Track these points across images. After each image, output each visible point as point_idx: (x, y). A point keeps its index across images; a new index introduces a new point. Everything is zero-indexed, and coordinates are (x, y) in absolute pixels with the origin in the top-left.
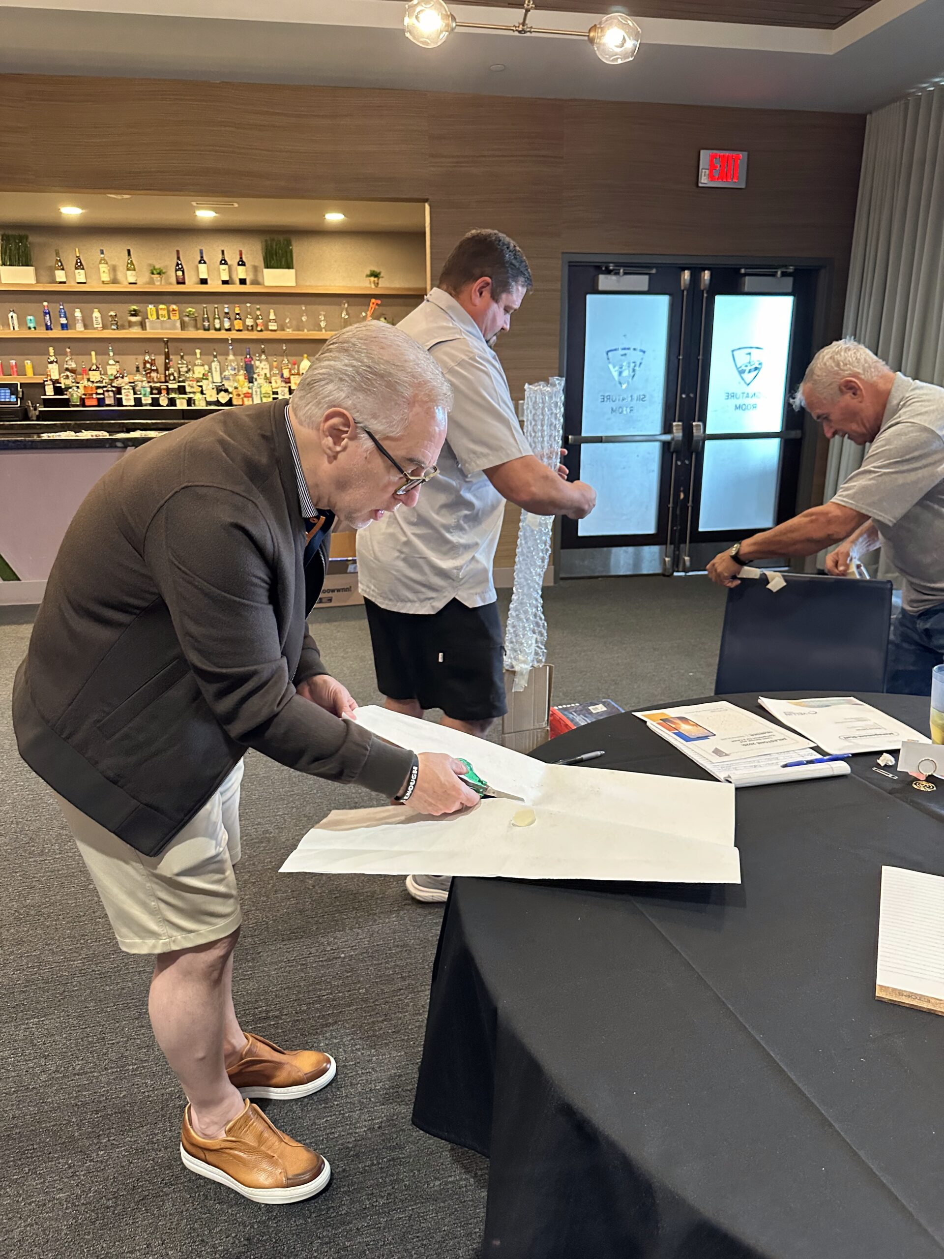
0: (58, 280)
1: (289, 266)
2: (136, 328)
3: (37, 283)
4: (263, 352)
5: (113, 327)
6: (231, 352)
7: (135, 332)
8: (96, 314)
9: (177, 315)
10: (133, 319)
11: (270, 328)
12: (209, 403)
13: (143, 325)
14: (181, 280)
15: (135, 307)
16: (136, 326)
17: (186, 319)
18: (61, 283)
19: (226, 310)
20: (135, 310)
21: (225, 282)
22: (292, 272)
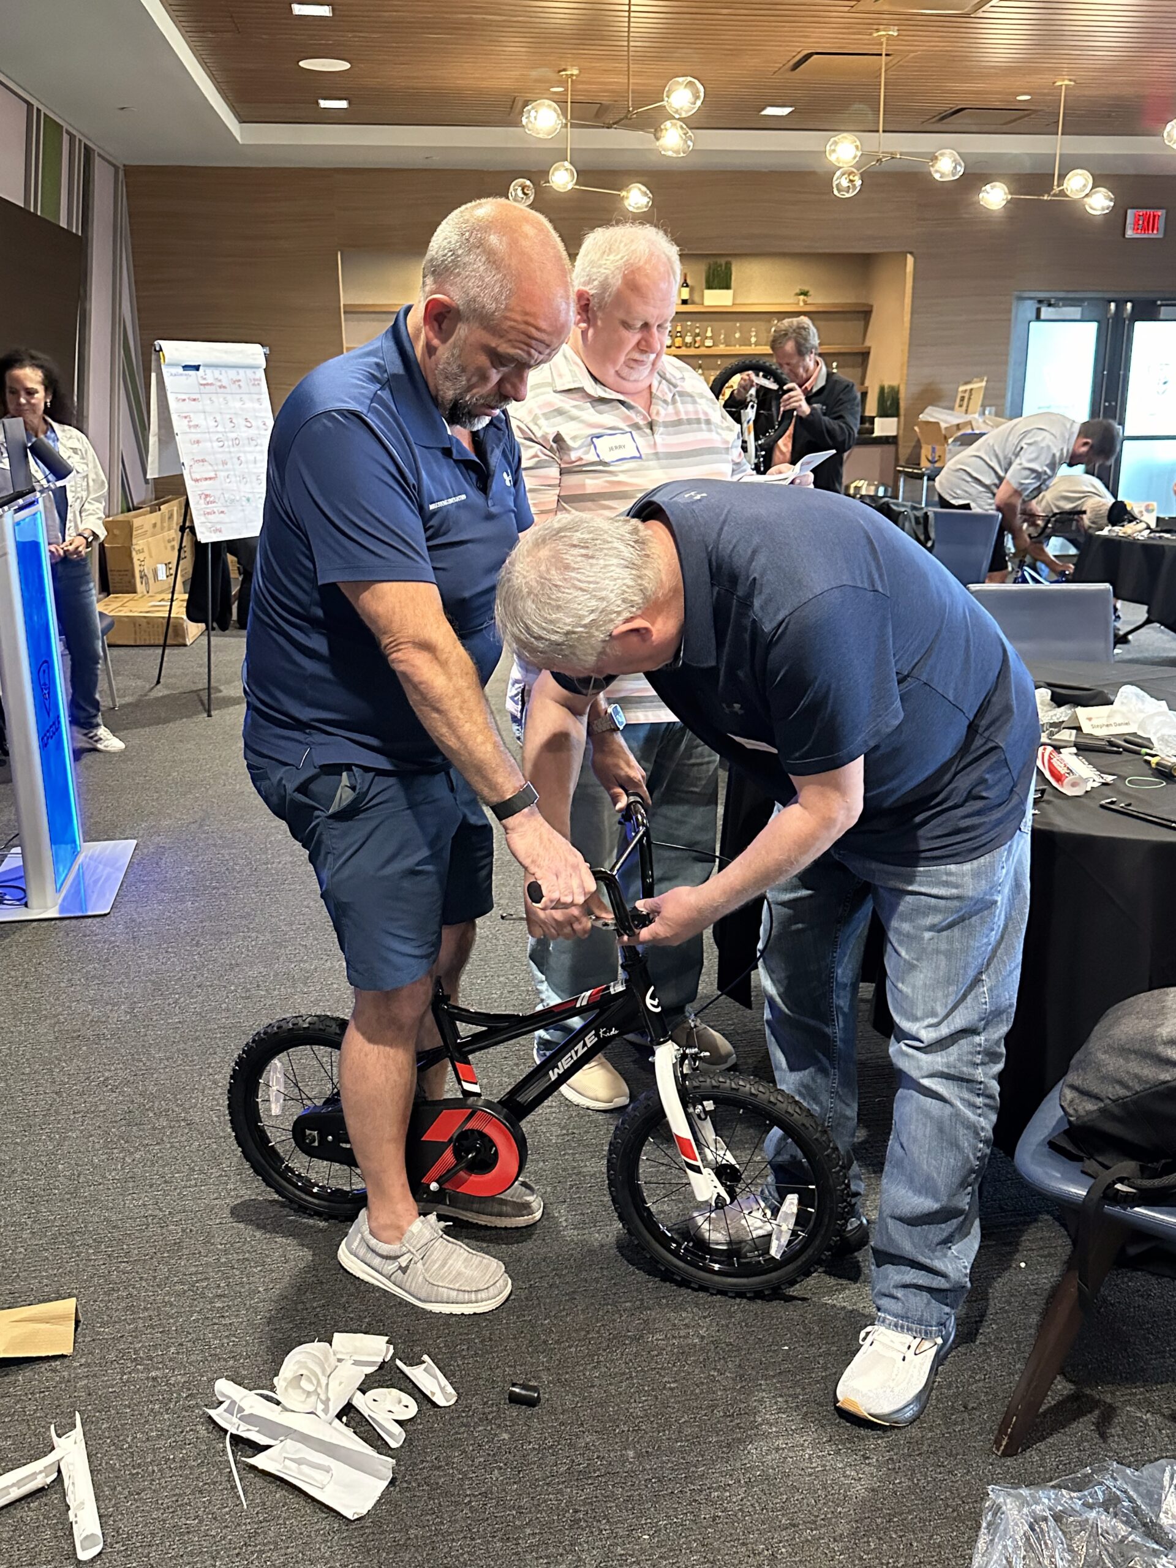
1: (728, 287)
11: (706, 344)
22: (730, 293)
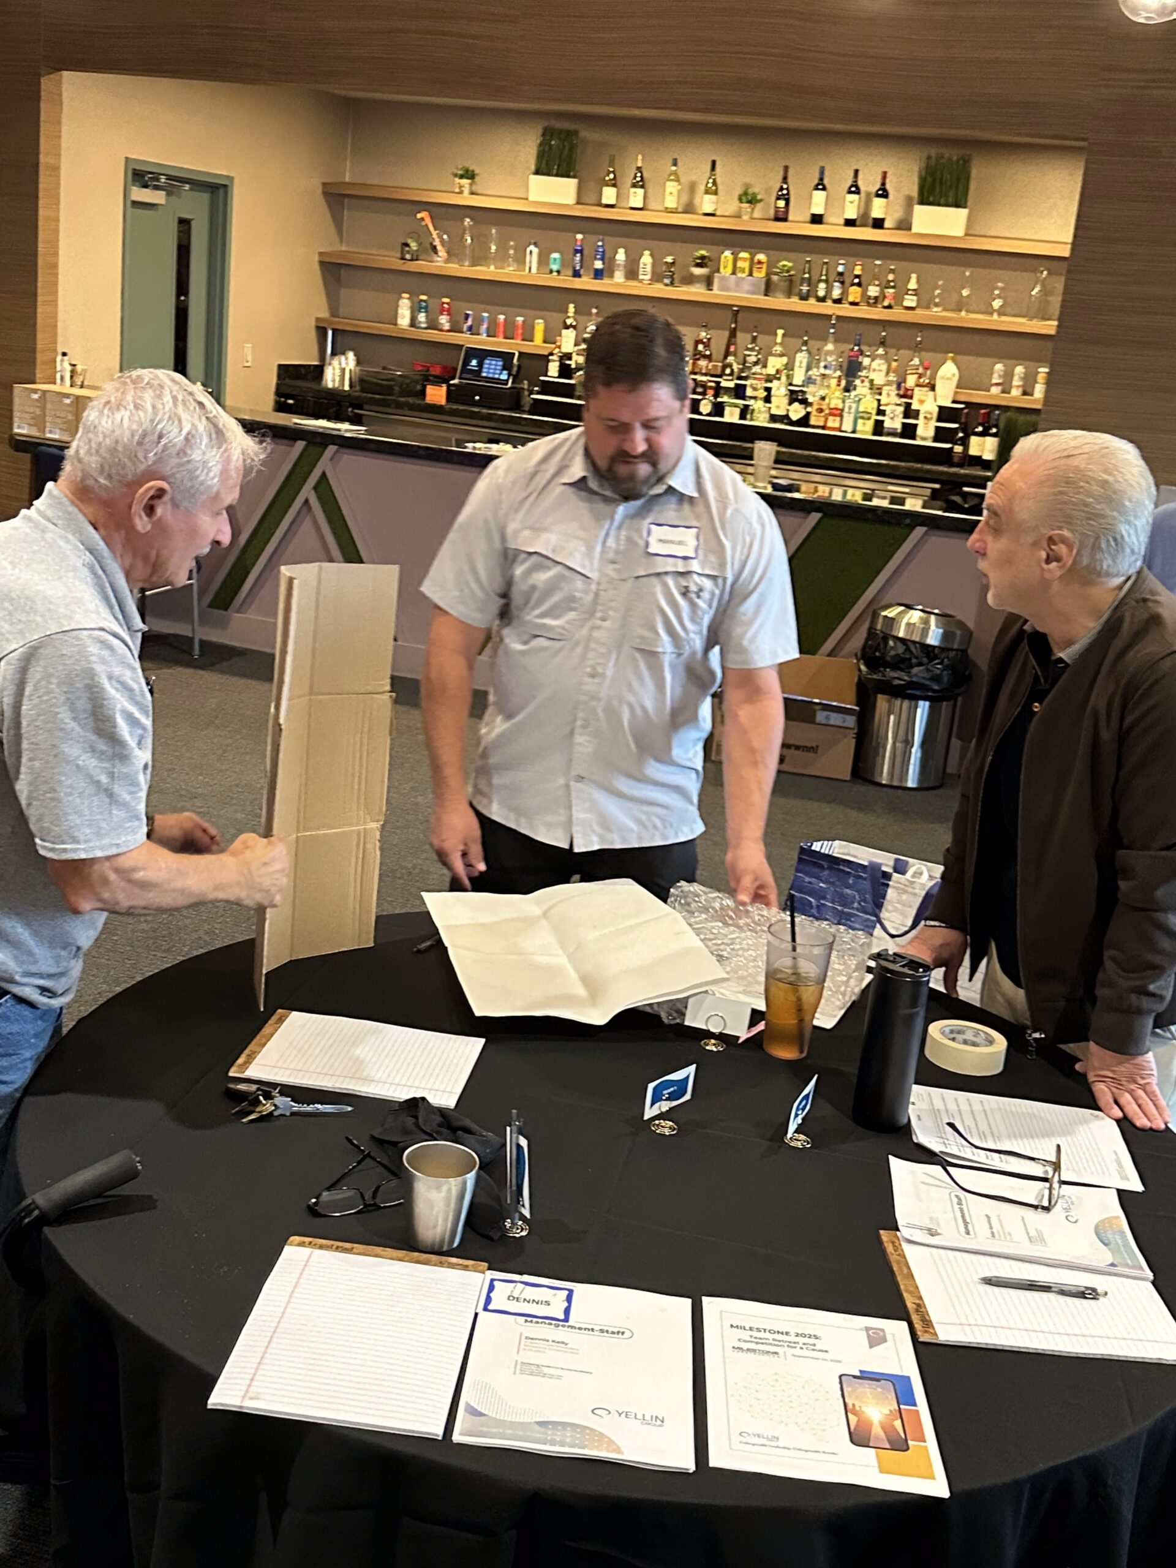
0: (605, 201)
1: (960, 203)
2: (698, 285)
3: (578, 203)
4: (883, 343)
5: (667, 281)
6: (831, 338)
7: (696, 292)
8: (646, 259)
9: (764, 271)
10: (697, 271)
11: (906, 303)
12: (774, 418)
13: (709, 282)
14: (781, 215)
15: (703, 252)
16: (698, 282)
17: (775, 278)
18: (608, 206)
19: (840, 269)
20: (703, 257)
21: (850, 223)
22: (963, 213)
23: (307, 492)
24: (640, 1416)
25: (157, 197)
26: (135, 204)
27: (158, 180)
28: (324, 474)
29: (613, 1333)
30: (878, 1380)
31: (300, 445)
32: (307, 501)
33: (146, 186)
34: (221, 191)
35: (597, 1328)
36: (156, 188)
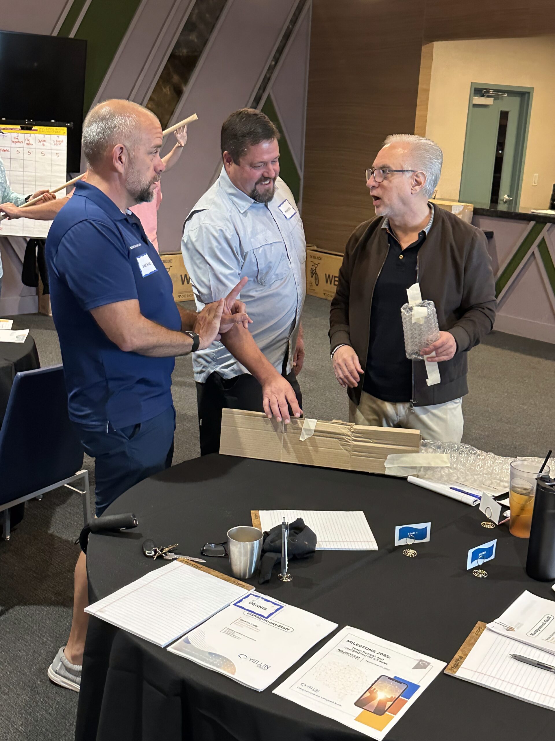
23: (534, 248)
24: (259, 663)
25: (489, 101)
26: (475, 106)
27: (489, 92)
28: (543, 238)
29: (284, 628)
30: (401, 683)
31: (532, 223)
32: (533, 253)
33: (483, 96)
34: (527, 95)
35: (278, 624)
36: (488, 96)
